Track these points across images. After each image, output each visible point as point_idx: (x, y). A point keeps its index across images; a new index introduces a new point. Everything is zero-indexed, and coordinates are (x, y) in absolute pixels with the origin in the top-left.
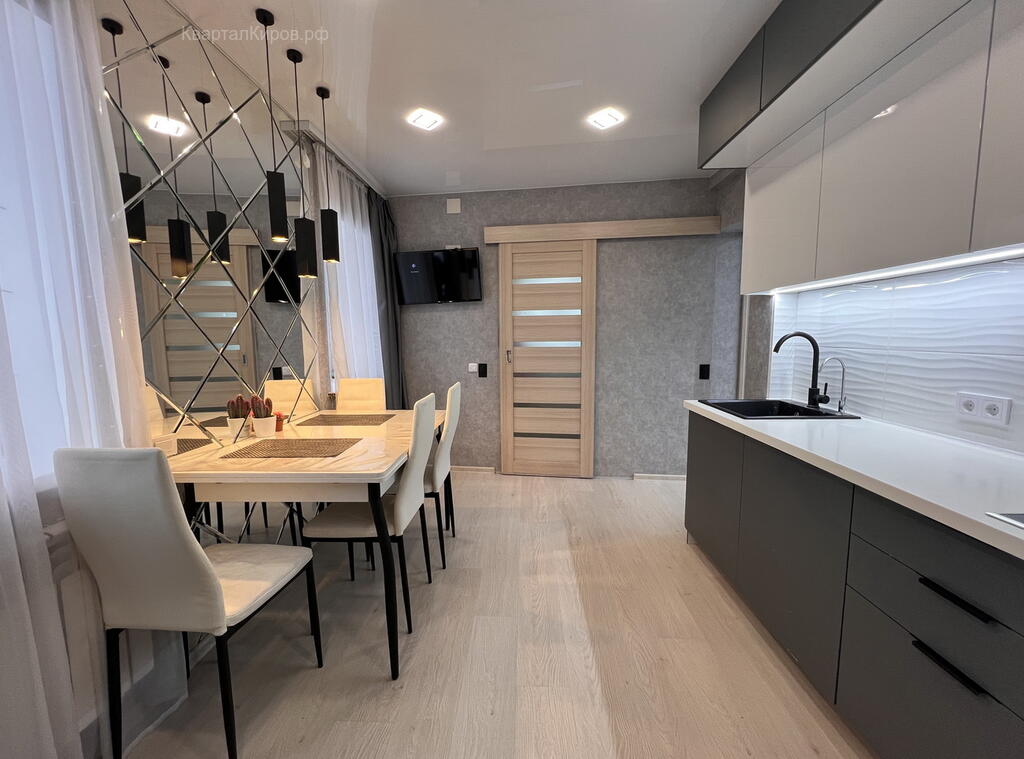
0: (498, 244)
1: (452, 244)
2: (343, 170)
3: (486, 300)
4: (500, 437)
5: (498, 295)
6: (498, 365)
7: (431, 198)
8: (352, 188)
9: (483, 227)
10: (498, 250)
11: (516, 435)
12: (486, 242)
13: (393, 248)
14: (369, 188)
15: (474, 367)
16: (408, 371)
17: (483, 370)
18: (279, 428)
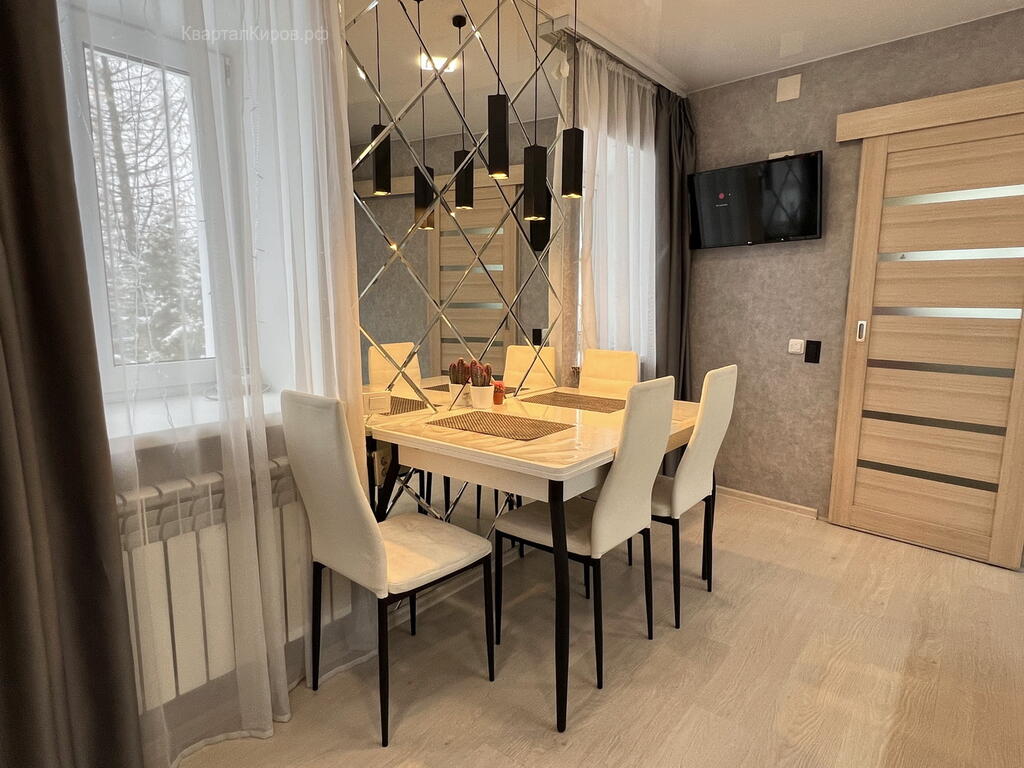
0: (862, 139)
1: (778, 151)
2: (620, 69)
3: (830, 236)
4: (832, 462)
5: (853, 228)
6: (841, 345)
7: (753, 83)
8: (631, 92)
9: (836, 113)
10: (861, 148)
11: (861, 463)
12: (839, 139)
13: (689, 171)
14: (659, 87)
15: (797, 345)
16: (696, 346)
17: (813, 352)
18: (498, 399)
